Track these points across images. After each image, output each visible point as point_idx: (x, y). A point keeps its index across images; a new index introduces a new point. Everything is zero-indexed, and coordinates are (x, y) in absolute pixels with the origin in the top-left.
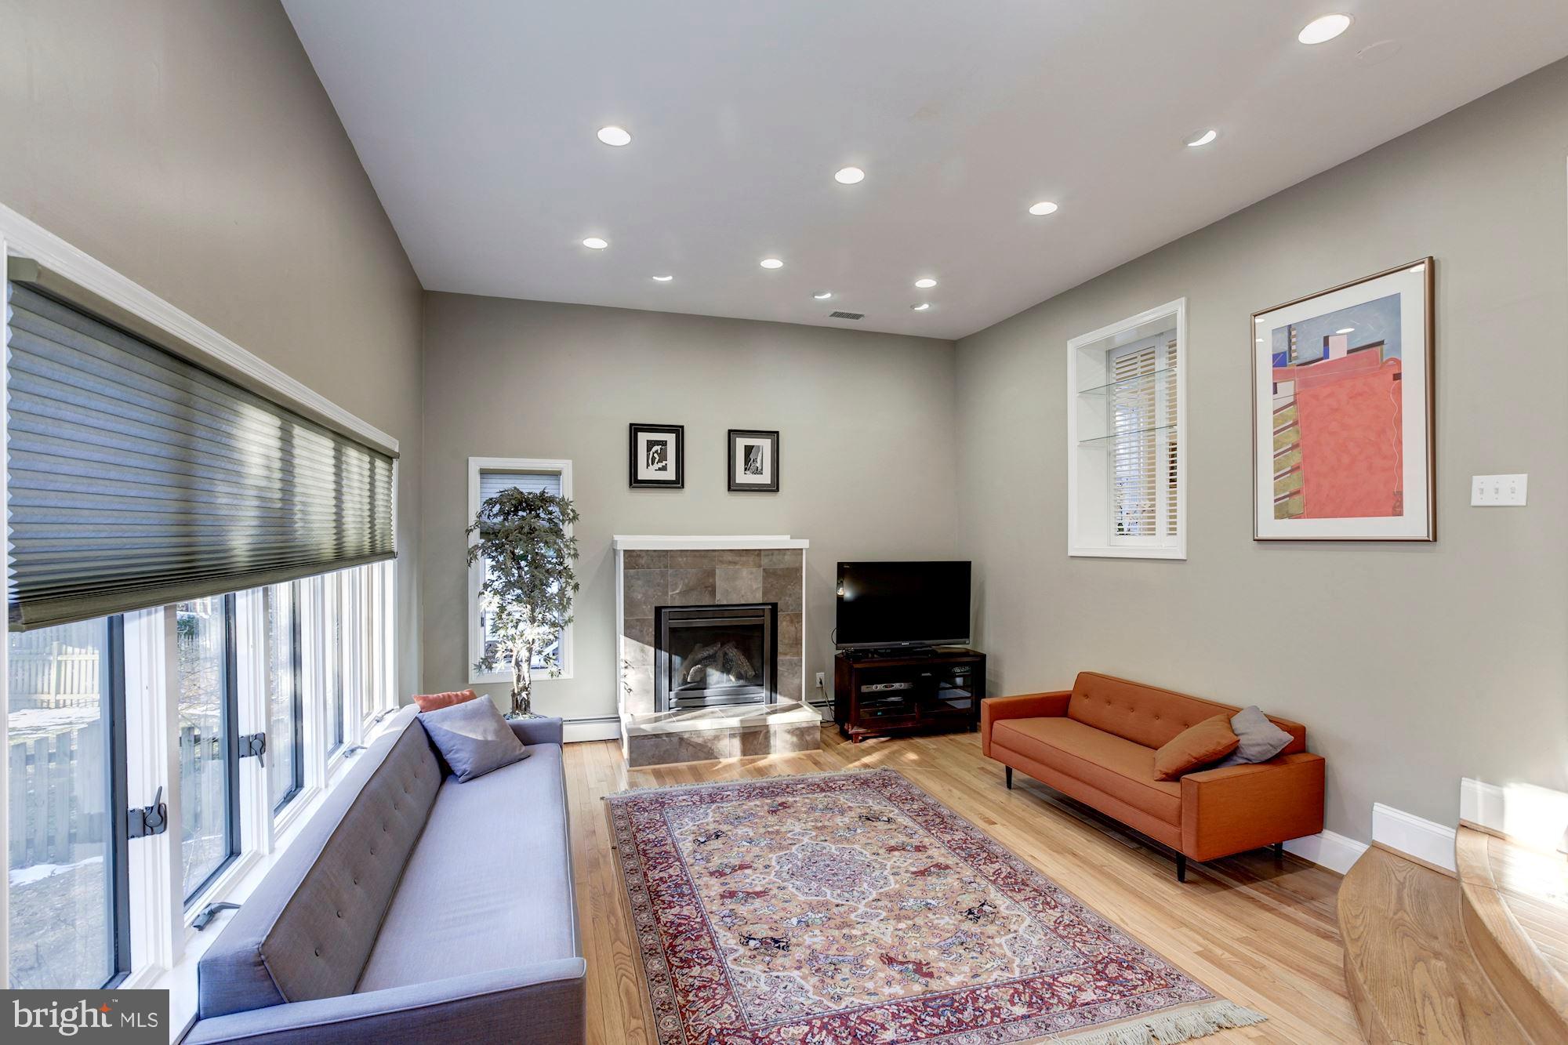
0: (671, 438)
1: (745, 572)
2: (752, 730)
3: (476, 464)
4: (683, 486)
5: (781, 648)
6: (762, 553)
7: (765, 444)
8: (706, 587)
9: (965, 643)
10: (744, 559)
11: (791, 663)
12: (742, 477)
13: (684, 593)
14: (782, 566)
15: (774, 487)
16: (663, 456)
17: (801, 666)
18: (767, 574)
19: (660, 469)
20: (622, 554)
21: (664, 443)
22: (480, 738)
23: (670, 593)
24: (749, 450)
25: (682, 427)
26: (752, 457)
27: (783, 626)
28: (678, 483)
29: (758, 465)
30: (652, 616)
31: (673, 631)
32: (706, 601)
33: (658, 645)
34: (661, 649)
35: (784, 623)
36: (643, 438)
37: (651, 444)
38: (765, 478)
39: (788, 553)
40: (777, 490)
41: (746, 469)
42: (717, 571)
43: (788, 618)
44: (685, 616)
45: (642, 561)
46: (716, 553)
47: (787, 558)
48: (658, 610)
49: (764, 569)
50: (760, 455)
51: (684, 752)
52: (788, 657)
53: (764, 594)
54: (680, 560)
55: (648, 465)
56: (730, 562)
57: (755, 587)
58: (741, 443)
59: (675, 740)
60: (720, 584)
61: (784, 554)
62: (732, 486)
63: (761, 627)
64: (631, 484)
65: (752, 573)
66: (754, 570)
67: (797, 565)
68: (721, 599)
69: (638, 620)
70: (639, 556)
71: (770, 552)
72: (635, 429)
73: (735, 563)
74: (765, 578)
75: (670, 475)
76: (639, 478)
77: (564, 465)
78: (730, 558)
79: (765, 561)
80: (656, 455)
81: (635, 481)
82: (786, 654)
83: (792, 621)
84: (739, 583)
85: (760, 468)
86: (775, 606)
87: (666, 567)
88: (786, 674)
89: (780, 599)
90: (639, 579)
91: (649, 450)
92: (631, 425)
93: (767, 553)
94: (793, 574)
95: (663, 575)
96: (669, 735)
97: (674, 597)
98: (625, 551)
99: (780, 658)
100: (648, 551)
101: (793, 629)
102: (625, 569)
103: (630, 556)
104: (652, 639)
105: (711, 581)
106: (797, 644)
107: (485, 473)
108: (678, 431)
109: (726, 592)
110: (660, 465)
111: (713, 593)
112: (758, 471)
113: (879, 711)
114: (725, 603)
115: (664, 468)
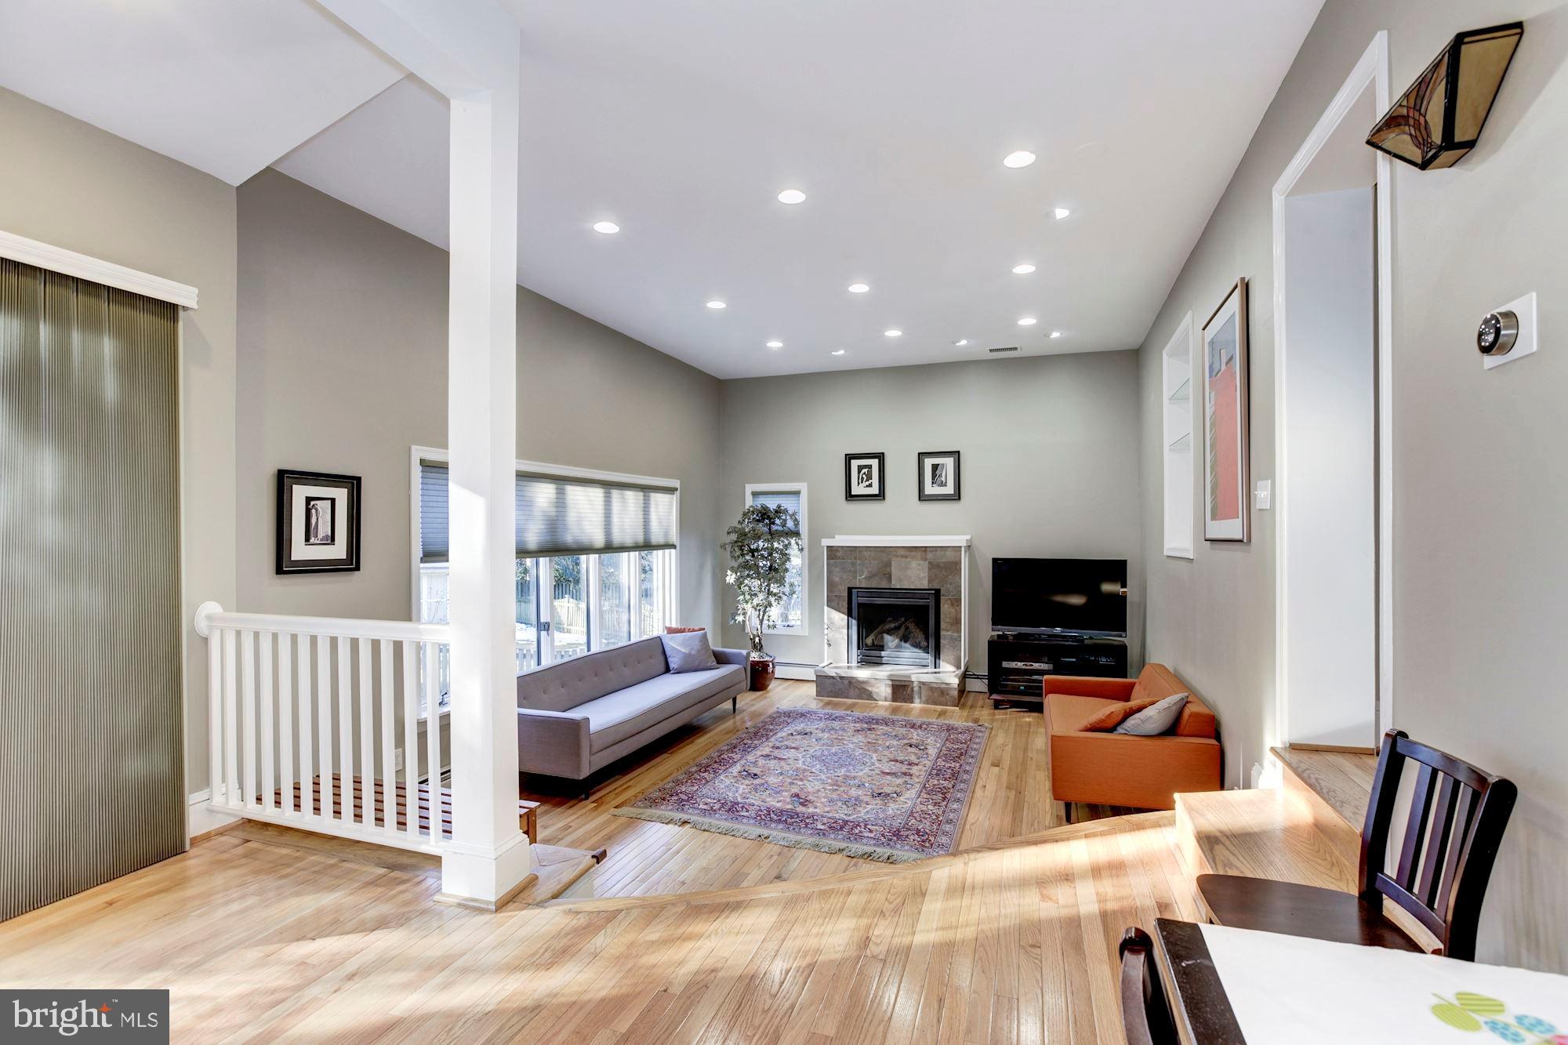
0: (875, 463)
1: (914, 564)
2: (903, 683)
3: (749, 488)
4: (884, 499)
5: (943, 625)
6: (928, 549)
7: (949, 462)
8: (884, 574)
9: (1121, 636)
10: (913, 553)
11: (952, 638)
12: (929, 489)
13: (869, 578)
14: (944, 560)
15: (957, 496)
16: (869, 477)
17: (961, 641)
18: (932, 566)
19: (867, 486)
20: (825, 548)
21: (870, 467)
22: (687, 652)
23: (858, 578)
24: (935, 467)
25: (883, 454)
26: (938, 473)
27: (945, 607)
28: (881, 495)
29: (943, 479)
30: (846, 594)
31: (860, 605)
32: (884, 585)
33: (850, 615)
34: (851, 617)
35: (946, 606)
36: (855, 463)
37: (860, 468)
38: (949, 489)
39: (950, 549)
40: (959, 498)
41: (933, 483)
42: (893, 563)
43: (949, 602)
44: (869, 595)
45: (839, 554)
46: (892, 549)
47: (948, 553)
48: (850, 590)
49: (930, 563)
50: (944, 470)
51: (852, 692)
52: (949, 633)
53: (929, 581)
54: (865, 553)
55: (859, 483)
56: (903, 556)
57: (922, 575)
58: (929, 462)
59: (846, 682)
60: (894, 571)
61: (946, 551)
62: (922, 497)
63: (926, 608)
64: (846, 498)
65: (919, 565)
66: (922, 562)
67: (957, 559)
68: (895, 584)
69: (836, 596)
70: (837, 550)
71: (934, 549)
72: (849, 458)
73: (906, 557)
74: (930, 569)
75: (875, 490)
76: (853, 493)
77: (803, 487)
78: (903, 553)
79: (930, 556)
80: (864, 476)
81: (850, 496)
82: (948, 631)
83: (952, 605)
84: (909, 572)
85: (944, 481)
86: (937, 592)
87: (855, 559)
88: (947, 646)
89: (943, 586)
90: (836, 567)
91: (859, 472)
92: (846, 455)
93: (931, 549)
94: (955, 567)
95: (853, 564)
96: (842, 678)
97: (861, 581)
98: (828, 547)
99: (943, 633)
100: (842, 547)
101: (954, 610)
102: (828, 559)
103: (831, 550)
104: (846, 611)
105: (888, 569)
106: (957, 623)
107: (755, 494)
108: (880, 457)
109: (900, 580)
110: (867, 483)
111: (890, 579)
112: (943, 484)
113: (1023, 685)
114: (899, 587)
115: (870, 485)
